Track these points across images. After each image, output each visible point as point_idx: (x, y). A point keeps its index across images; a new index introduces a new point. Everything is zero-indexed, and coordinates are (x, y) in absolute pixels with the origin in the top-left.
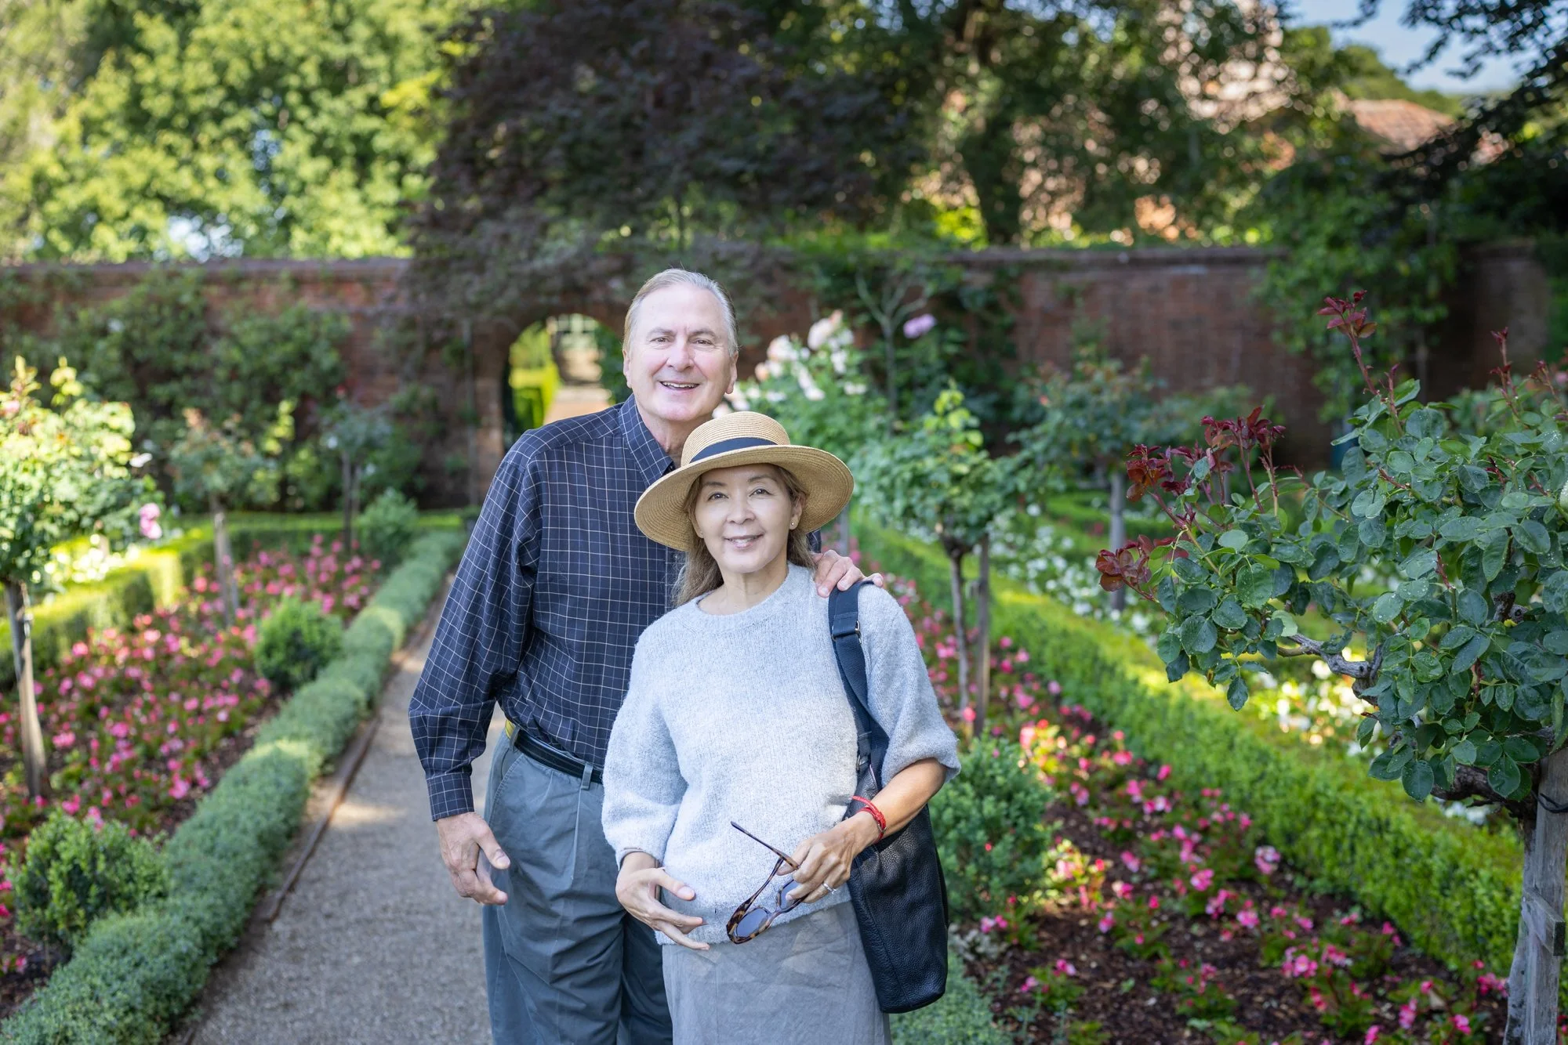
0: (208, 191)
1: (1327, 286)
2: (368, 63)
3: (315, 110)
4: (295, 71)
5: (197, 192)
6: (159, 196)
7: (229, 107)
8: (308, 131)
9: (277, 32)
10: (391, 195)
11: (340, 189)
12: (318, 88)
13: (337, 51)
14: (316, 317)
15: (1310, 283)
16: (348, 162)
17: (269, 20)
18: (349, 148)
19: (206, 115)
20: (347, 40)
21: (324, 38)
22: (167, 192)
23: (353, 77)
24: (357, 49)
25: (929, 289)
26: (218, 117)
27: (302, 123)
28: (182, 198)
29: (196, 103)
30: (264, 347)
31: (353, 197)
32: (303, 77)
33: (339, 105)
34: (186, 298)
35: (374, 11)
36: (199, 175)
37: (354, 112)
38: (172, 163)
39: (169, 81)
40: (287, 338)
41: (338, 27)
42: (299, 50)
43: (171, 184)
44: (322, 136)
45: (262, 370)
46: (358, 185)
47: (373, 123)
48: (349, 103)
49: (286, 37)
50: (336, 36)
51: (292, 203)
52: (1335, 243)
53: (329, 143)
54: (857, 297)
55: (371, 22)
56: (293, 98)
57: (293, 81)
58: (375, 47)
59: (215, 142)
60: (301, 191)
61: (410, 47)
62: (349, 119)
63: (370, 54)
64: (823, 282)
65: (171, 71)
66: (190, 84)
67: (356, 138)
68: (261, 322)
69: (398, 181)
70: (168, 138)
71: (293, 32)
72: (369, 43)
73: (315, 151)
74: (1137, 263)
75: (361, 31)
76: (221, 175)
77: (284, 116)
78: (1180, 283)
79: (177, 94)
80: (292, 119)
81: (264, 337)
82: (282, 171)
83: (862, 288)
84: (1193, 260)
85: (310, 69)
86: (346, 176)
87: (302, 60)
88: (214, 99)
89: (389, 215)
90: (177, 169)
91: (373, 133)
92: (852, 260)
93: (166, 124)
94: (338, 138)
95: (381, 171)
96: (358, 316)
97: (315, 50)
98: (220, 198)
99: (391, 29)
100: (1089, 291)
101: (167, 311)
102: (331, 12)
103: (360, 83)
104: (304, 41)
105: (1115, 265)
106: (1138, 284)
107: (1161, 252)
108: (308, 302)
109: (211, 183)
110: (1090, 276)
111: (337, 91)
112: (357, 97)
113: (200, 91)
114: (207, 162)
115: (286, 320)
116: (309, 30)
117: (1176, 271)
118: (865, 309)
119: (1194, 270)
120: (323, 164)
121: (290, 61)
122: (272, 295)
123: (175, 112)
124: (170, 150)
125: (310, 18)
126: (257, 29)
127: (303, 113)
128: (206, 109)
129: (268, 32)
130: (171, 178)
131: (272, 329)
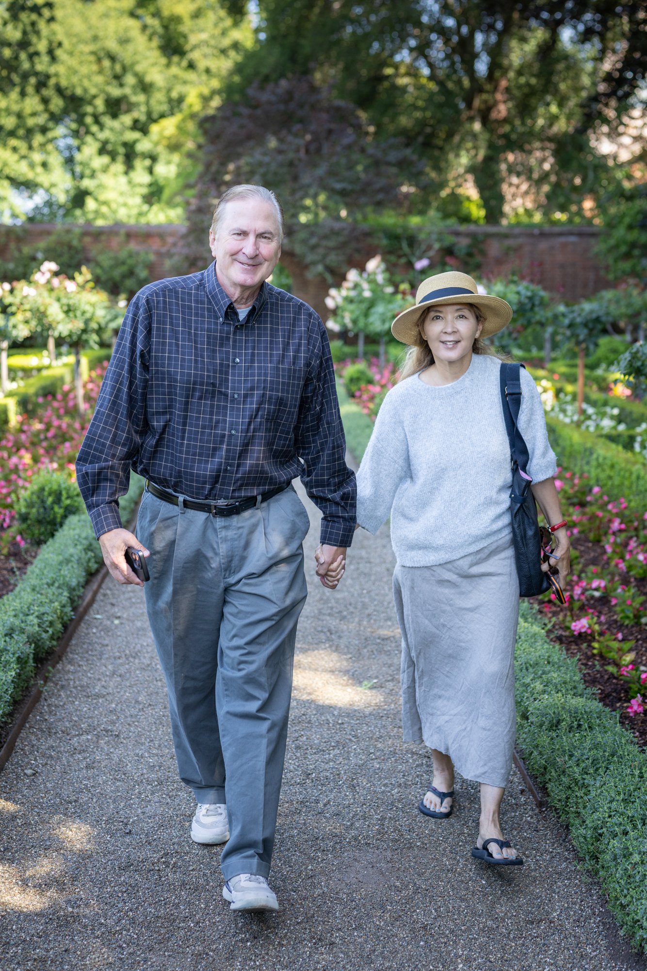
0: (37, 174)
1: (623, 249)
2: (133, 99)
3: (102, 127)
4: (90, 103)
5: (30, 175)
6: (8, 178)
7: (51, 124)
8: (96, 139)
9: (80, 80)
10: (146, 179)
11: (115, 175)
12: (103, 114)
13: (115, 92)
14: (138, 254)
15: (616, 246)
16: (120, 159)
17: (75, 72)
18: (122, 150)
19: (37, 129)
20: (121, 85)
21: (108, 84)
22: (12, 175)
23: (124, 107)
24: (127, 91)
25: (437, 246)
26: (44, 130)
27: (93, 135)
28: (21, 179)
29: (31, 122)
30: (113, 267)
31: (123, 180)
32: (95, 107)
33: (116, 124)
34: (75, 243)
35: (139, 68)
36: (32, 166)
37: (124, 128)
38: (16, 157)
39: (15, 108)
40: (123, 263)
41: (117, 77)
42: (93, 91)
43: (13, 170)
44: (105, 143)
45: (111, 279)
46: (126, 173)
47: (136, 135)
48: (122, 124)
49: (86, 83)
50: (115, 82)
51: (86, 183)
52: (630, 227)
53: (109, 147)
54: (401, 249)
55: (136, 75)
56: (89, 120)
57: (89, 109)
58: (138, 90)
59: (43, 145)
60: (93, 176)
61: (159, 89)
62: (121, 133)
63: (135, 93)
64: (385, 242)
65: (17, 102)
66: (28, 110)
67: (125, 144)
68: (112, 254)
69: (150, 171)
70: (13, 142)
71: (90, 80)
72: (134, 87)
73: (102, 151)
74: (543, 235)
75: (130, 80)
76: (44, 165)
77: (82, 130)
78: (564, 245)
79: (19, 116)
80: (88, 132)
81: (112, 262)
82: (81, 163)
83: (405, 245)
84: (571, 234)
85: (100, 104)
86: (119, 167)
87: (94, 97)
88: (41, 120)
89: (145, 191)
90: (18, 161)
91: (135, 142)
92: (399, 231)
93: (12, 134)
94: (115, 144)
95: (140, 165)
96: (159, 254)
97: (103, 91)
98: (43, 178)
99: (148, 79)
100: (518, 249)
101: (66, 248)
102: (113, 68)
103: (128, 111)
104: (96, 86)
105: (532, 235)
106: (543, 245)
107: (556, 229)
108: (133, 246)
109: (39, 169)
110: (520, 241)
111: (115, 116)
112: (127, 119)
113: (34, 114)
114: (37, 157)
115: (123, 254)
116: (99, 79)
117: (563, 239)
118: (405, 255)
119: (572, 239)
120: (106, 159)
121: (88, 97)
122: (115, 242)
123: (18, 127)
124: (15, 149)
125: (101, 72)
126: (68, 78)
127: (94, 129)
128: (37, 125)
129: (75, 80)
130: (15, 166)
131: (116, 259)
